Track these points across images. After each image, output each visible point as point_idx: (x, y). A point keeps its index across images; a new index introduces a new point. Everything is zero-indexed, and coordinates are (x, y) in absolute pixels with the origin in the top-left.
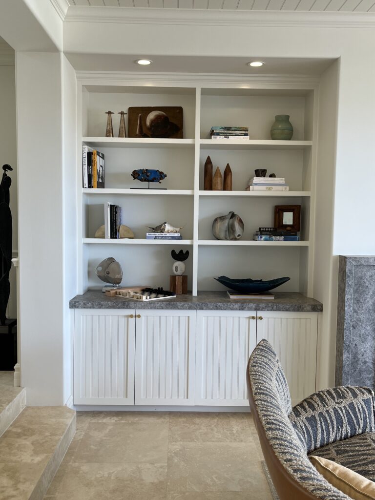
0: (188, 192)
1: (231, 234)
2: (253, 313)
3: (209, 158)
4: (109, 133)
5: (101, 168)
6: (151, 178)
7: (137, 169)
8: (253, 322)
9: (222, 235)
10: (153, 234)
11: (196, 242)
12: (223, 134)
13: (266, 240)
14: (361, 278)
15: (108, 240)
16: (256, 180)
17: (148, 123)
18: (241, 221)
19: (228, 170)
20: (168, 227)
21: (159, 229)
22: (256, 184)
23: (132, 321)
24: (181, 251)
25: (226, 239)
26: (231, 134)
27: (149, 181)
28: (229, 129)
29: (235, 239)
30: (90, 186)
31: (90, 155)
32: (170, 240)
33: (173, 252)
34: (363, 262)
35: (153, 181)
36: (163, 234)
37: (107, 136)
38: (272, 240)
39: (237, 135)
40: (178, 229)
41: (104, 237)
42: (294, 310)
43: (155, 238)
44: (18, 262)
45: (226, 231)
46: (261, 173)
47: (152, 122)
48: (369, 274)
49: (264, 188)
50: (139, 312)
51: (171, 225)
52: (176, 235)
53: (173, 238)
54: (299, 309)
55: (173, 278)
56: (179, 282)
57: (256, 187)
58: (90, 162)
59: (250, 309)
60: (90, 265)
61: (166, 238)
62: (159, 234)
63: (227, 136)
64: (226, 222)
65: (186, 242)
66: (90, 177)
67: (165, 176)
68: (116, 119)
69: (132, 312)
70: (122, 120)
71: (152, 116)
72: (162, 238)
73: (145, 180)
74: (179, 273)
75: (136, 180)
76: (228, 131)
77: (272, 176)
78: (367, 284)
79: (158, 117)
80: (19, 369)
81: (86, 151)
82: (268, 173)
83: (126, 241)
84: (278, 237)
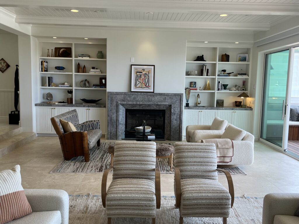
0: (71, 73)
1: (85, 86)
2: (88, 108)
3: (79, 63)
4: (48, 56)
5: (46, 66)
6: (61, 69)
7: (57, 66)
8: (88, 110)
9: (82, 86)
10: (61, 86)
11: (74, 88)
12: (81, 56)
13: (94, 88)
14: (112, 97)
15: (48, 87)
16: (92, 70)
17: (61, 52)
18: (88, 82)
19: (84, 67)
20: (66, 84)
21: (63, 84)
22: (91, 71)
23: (53, 110)
24: (71, 91)
25: (83, 87)
26: (84, 57)
27: (60, 70)
28: (83, 55)
29: (86, 87)
30: (42, 71)
31: (42, 62)
32: (66, 87)
33: (68, 91)
34: (112, 93)
35: (61, 70)
36: (64, 86)
37: (47, 57)
38: (96, 88)
39: (85, 57)
40: (69, 84)
41: (46, 86)
42: (99, 107)
43: (62, 87)
44: (19, 92)
45: (83, 85)
46: (93, 68)
47: (62, 52)
48: (114, 96)
49: (94, 72)
50: (55, 107)
51: (67, 83)
52: (68, 86)
53: (67, 87)
54: (100, 107)
55: (68, 99)
56: (69, 100)
57: (91, 72)
58: (42, 64)
59: (86, 107)
60: (43, 95)
61: (65, 87)
62: (62, 85)
63: (82, 57)
64: (83, 82)
65: (71, 88)
66: (42, 68)
67: (65, 68)
68: (50, 51)
69: (53, 107)
70: (52, 52)
71: (62, 50)
72: (64, 87)
73: (59, 70)
74: (70, 97)
75: (56, 70)
76: (83, 56)
77: (97, 69)
78: (114, 99)
79: (64, 51)
80: (20, 122)
81: (41, 61)
82: (95, 68)
83: (54, 87)
84: (98, 87)
